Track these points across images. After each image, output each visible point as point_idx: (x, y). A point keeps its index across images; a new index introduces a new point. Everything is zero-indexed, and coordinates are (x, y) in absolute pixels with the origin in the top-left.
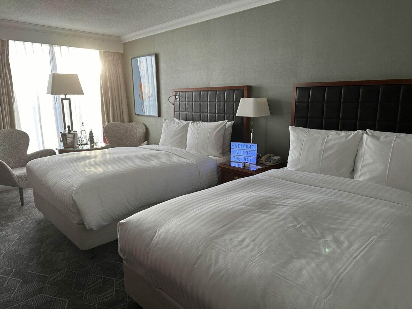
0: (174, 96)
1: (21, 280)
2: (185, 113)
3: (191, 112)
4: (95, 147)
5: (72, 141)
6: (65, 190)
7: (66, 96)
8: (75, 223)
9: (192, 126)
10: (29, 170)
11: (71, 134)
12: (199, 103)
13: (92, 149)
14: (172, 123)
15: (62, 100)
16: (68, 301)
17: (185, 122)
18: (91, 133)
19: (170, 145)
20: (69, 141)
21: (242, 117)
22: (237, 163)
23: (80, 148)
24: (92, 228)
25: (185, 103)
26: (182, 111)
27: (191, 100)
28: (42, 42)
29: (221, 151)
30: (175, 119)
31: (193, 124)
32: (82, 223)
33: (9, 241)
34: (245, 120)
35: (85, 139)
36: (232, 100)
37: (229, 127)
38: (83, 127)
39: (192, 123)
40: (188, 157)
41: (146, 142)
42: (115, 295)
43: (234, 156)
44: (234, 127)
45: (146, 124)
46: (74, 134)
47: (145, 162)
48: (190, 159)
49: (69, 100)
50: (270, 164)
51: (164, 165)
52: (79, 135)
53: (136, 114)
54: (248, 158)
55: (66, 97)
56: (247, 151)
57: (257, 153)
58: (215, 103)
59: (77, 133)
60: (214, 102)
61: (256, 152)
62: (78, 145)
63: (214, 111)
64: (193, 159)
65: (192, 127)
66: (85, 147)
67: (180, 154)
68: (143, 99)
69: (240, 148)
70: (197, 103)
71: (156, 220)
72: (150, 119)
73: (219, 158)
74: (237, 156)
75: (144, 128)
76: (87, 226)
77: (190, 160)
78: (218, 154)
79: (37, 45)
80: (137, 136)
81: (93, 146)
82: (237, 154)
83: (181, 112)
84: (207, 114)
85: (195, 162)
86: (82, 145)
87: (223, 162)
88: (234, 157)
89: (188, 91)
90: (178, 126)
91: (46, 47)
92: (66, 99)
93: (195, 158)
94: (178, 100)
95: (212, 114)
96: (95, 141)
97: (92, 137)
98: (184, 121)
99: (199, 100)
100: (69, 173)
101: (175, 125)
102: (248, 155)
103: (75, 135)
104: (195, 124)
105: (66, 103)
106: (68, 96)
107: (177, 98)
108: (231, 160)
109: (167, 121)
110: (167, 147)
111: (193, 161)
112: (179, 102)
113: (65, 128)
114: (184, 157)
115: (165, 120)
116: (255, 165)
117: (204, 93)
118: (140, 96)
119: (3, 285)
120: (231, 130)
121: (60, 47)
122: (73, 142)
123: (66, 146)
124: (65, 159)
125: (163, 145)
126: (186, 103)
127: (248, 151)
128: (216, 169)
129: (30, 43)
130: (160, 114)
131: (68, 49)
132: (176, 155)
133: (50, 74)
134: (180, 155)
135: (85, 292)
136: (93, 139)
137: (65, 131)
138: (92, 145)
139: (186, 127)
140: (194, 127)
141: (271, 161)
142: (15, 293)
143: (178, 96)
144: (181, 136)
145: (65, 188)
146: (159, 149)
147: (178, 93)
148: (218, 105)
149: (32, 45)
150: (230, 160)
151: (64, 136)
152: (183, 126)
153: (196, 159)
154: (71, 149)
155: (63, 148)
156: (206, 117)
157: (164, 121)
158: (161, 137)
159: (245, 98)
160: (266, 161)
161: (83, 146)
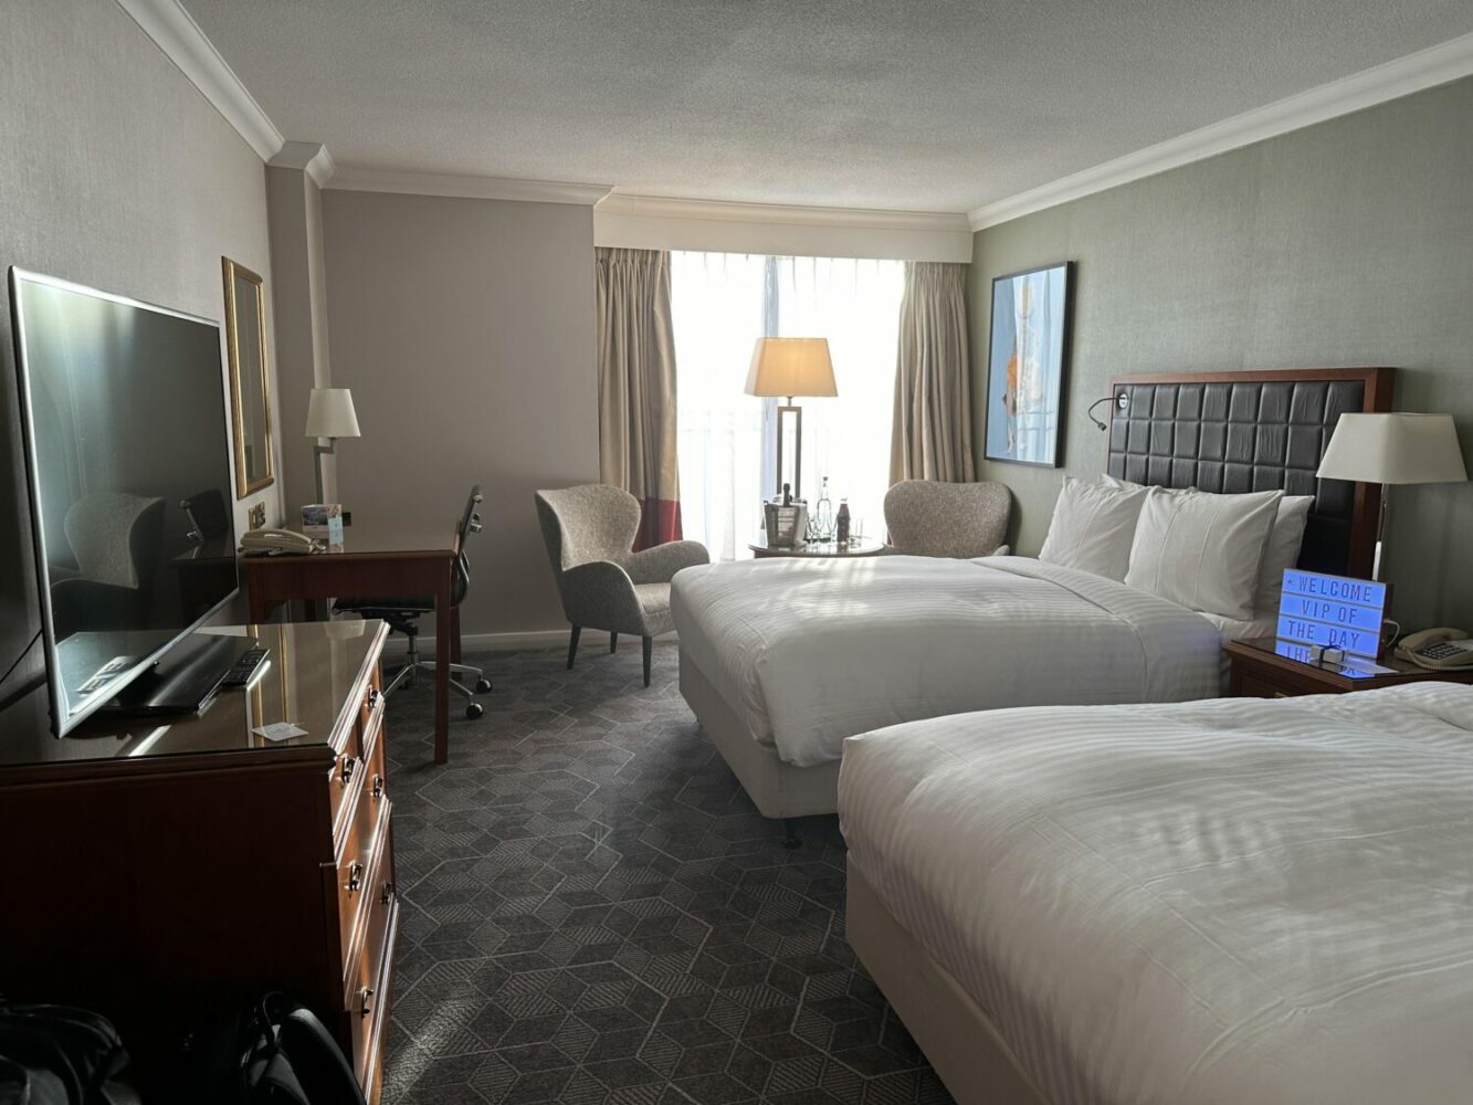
0: (1113, 399)
1: (622, 856)
2: (1144, 457)
3: (1165, 456)
4: (850, 550)
5: (790, 528)
6: (743, 650)
7: (793, 400)
8: (755, 737)
9: (1153, 507)
10: (675, 593)
11: (790, 506)
12: (1195, 424)
13: (842, 553)
14: (1091, 491)
15: (781, 410)
16: (711, 929)
17: (1134, 489)
18: (844, 508)
19: (1071, 563)
20: (783, 527)
21: (1352, 485)
22: (1299, 647)
23: (811, 548)
24: (793, 760)
25: (1146, 423)
26: (1135, 449)
27: (1170, 413)
28: (748, 250)
29: (1246, 598)
30: (1105, 476)
31: (1160, 498)
32: (769, 743)
33: (612, 763)
34: (1359, 496)
35: (826, 525)
36: (1316, 418)
37: (1293, 514)
38: (825, 490)
39: (1155, 493)
40: (1114, 607)
41: (1005, 547)
42: (825, 949)
43: (1293, 620)
44: (1314, 515)
45: (1012, 489)
46: (798, 509)
47: (966, 602)
48: (1118, 613)
49: (798, 410)
50: (1436, 664)
51: (1024, 619)
52: (811, 510)
53: (988, 455)
54: (1344, 633)
55: (790, 403)
56: (1344, 605)
57: (1384, 617)
58: (1251, 426)
59: (806, 508)
60: (1249, 422)
61: (1381, 612)
62: (805, 539)
63: (1246, 457)
64: (1132, 613)
65: (1155, 507)
66: (823, 548)
67: (1091, 594)
68: (1014, 408)
69: (1318, 594)
70: (1189, 423)
71: (931, 747)
72: (1031, 472)
73: (1236, 622)
74: (1302, 622)
75: (1006, 501)
76: (781, 751)
77: (1120, 616)
78: (1233, 607)
79: (736, 259)
80: (979, 526)
81: (846, 547)
82: (1305, 612)
83: (1131, 453)
84: (1221, 464)
85: (1135, 626)
86: (815, 541)
87: (1250, 636)
88: (1292, 623)
89: (1162, 385)
90: (1105, 500)
91: (758, 262)
92: (790, 408)
93: (1140, 611)
94: (1124, 413)
95: (1236, 465)
96: (852, 531)
97: (844, 521)
98: (1136, 486)
99: (1195, 415)
100: (760, 609)
101: (1099, 496)
102: (1346, 623)
103: (802, 512)
104: (1166, 497)
105: (789, 419)
106: (796, 402)
107: (1122, 406)
108: (1279, 635)
109: (1074, 482)
110: (1058, 567)
111: (1128, 621)
112: (1126, 421)
113: (779, 492)
114: (1103, 605)
115: (1068, 478)
116: (1373, 664)
117: (1214, 390)
118: (1005, 398)
119: (585, 855)
120: (1301, 527)
121: (794, 259)
122: (793, 531)
123: (775, 542)
124: (757, 572)
125: (1050, 559)
126: (1150, 425)
127: (1348, 607)
128: (1215, 659)
129: (719, 256)
130: (1060, 460)
131: (815, 264)
132: (1076, 594)
133: (758, 340)
134: (1091, 598)
135: (754, 922)
136: (847, 527)
137: (777, 499)
138: (843, 543)
139: (1135, 505)
140: (1161, 508)
141: (1443, 653)
142: (607, 879)
143: (1126, 401)
144: (1114, 534)
145: (743, 643)
146: (1029, 571)
147: (1129, 389)
148: (1262, 433)
149: (725, 258)
150: (1276, 632)
151: (771, 511)
152: (1124, 502)
153: (1139, 615)
154: (787, 550)
155: (767, 544)
156: (1217, 474)
157: (1064, 483)
158: (1047, 535)
159: (1369, 412)
160: (1420, 652)
161: (818, 543)
